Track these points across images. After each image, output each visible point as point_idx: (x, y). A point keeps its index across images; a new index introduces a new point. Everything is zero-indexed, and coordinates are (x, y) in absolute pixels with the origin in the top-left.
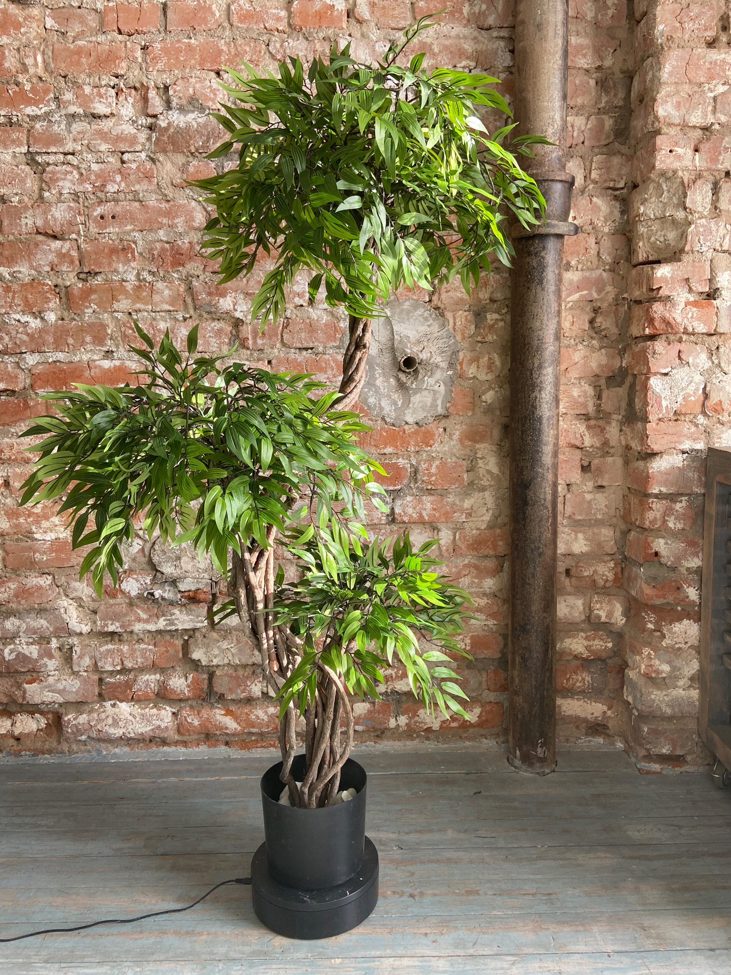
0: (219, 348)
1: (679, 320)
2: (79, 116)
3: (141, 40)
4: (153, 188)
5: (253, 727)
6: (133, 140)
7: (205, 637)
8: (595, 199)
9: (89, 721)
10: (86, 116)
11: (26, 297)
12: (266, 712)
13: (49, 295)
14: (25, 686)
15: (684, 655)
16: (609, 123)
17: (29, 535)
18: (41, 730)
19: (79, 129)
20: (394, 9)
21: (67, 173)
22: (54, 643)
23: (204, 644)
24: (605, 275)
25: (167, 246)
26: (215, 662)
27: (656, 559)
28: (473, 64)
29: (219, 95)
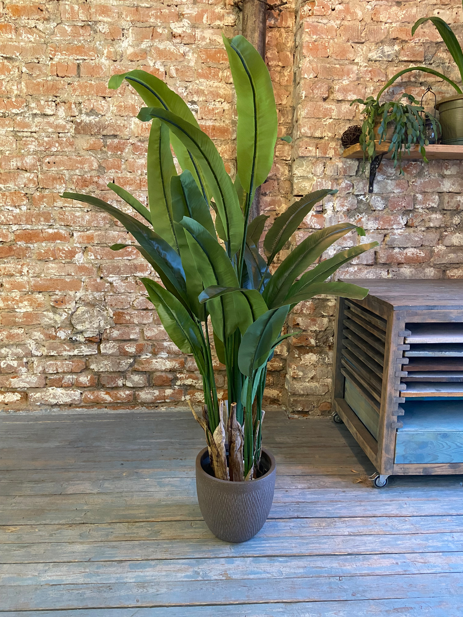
0: (104, 225)
1: (309, 223)
2: (38, 114)
3: (69, 80)
4: (74, 150)
5: (119, 400)
6: (64, 127)
7: (96, 358)
8: (277, 165)
9: (41, 396)
10: (41, 115)
11: (13, 199)
12: (125, 393)
13: (23, 198)
14: (11, 379)
15: (309, 368)
16: (284, 130)
17: (13, 310)
18: (18, 400)
19: (38, 121)
20: (187, 72)
21: (32, 141)
22: (25, 360)
23: (96, 362)
24: (281, 199)
25: (80, 177)
26: (101, 370)
27: (298, 327)
28: (223, 100)
29: (105, 108)
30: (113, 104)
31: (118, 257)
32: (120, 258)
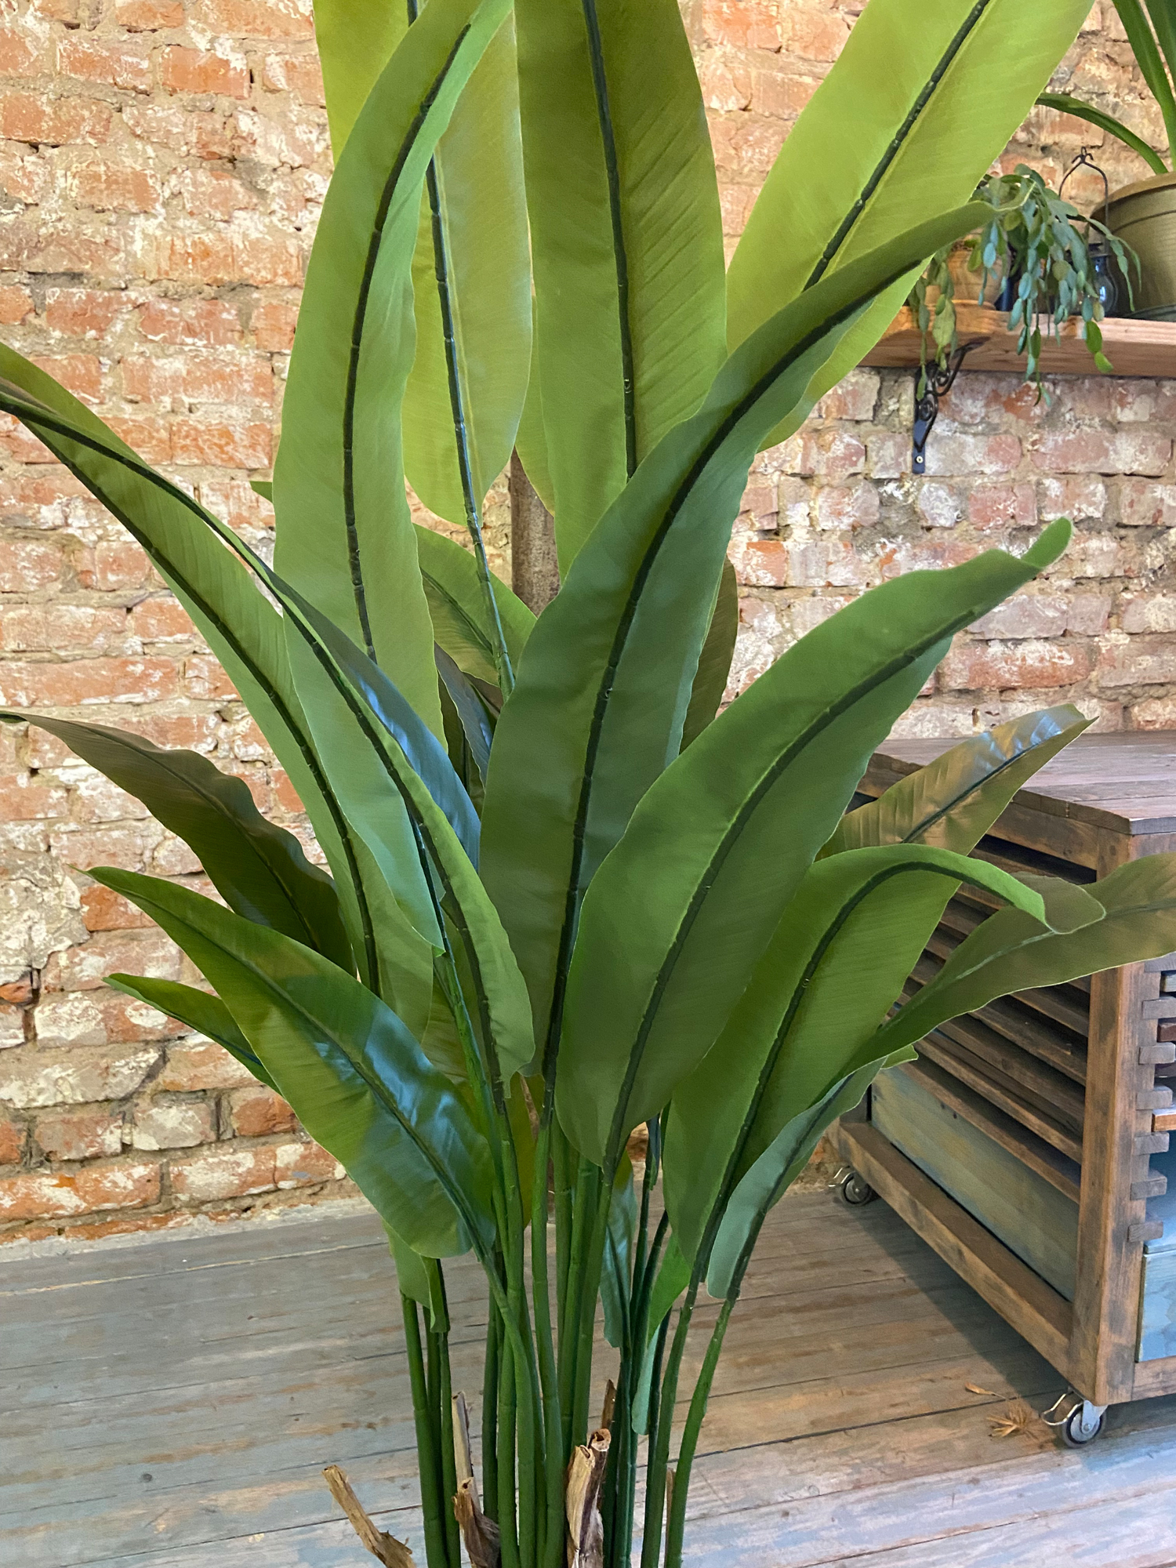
0: (42, 585)
1: (740, 568)
5: (107, 1201)
7: (19, 1060)
12: (130, 1174)
23: (21, 1075)
26: (41, 1101)
29: (38, 182)
30: (68, 169)
31: (97, 696)
32: (104, 700)
